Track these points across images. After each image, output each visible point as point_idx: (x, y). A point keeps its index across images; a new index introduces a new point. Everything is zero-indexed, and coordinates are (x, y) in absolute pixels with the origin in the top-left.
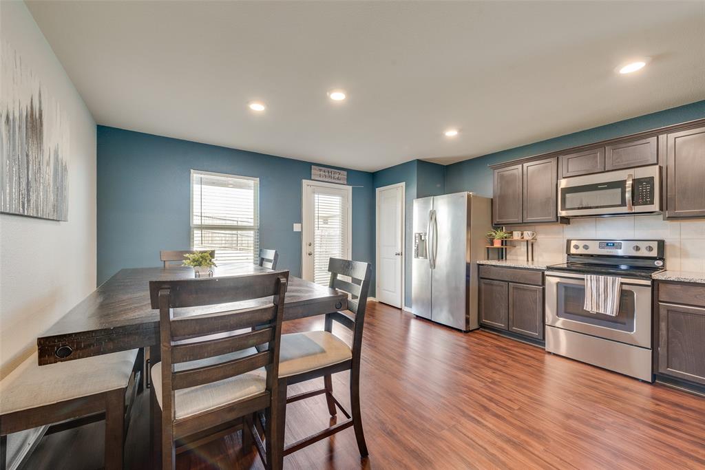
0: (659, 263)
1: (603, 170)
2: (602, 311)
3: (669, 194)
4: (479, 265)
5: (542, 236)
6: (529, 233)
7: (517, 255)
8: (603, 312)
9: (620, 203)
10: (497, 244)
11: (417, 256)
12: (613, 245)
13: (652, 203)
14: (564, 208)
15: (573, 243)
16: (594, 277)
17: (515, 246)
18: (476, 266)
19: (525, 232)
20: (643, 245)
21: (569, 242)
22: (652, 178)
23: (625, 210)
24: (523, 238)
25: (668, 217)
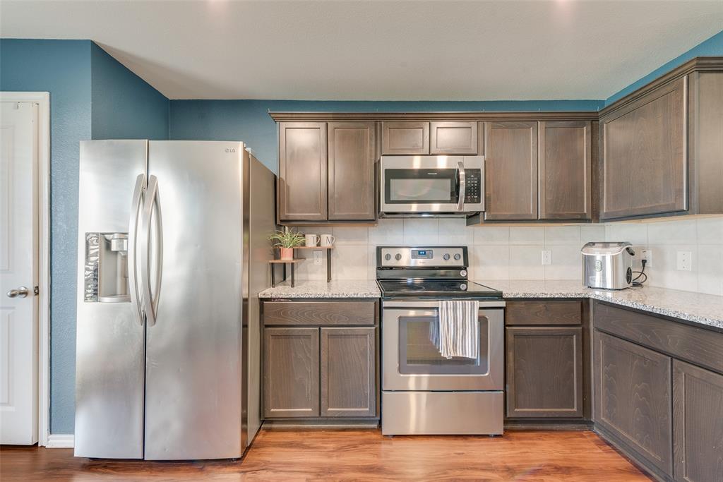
0: (463, 273)
1: (428, 153)
2: (460, 354)
3: (487, 192)
4: (262, 300)
5: (344, 242)
6: (330, 236)
7: (307, 272)
8: (461, 356)
9: (449, 199)
10: (287, 257)
11: (95, 294)
12: (425, 254)
13: (479, 201)
14: (388, 201)
15: (384, 252)
16: (450, 303)
17: (305, 259)
18: (258, 302)
19: (322, 236)
20: (452, 252)
21: (379, 249)
22: (479, 170)
23: (454, 207)
24: (319, 245)
25: (487, 220)
